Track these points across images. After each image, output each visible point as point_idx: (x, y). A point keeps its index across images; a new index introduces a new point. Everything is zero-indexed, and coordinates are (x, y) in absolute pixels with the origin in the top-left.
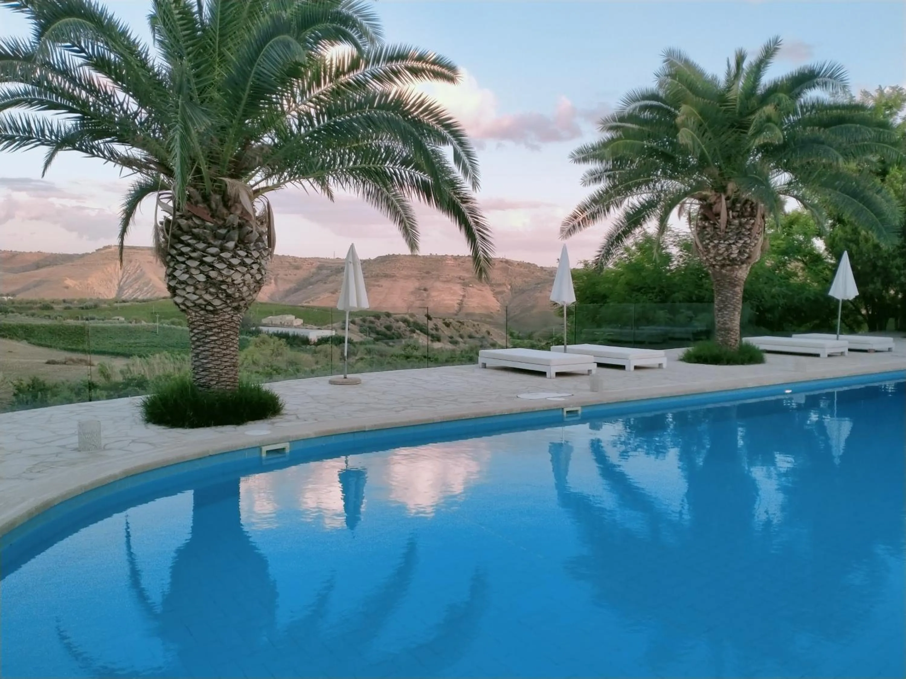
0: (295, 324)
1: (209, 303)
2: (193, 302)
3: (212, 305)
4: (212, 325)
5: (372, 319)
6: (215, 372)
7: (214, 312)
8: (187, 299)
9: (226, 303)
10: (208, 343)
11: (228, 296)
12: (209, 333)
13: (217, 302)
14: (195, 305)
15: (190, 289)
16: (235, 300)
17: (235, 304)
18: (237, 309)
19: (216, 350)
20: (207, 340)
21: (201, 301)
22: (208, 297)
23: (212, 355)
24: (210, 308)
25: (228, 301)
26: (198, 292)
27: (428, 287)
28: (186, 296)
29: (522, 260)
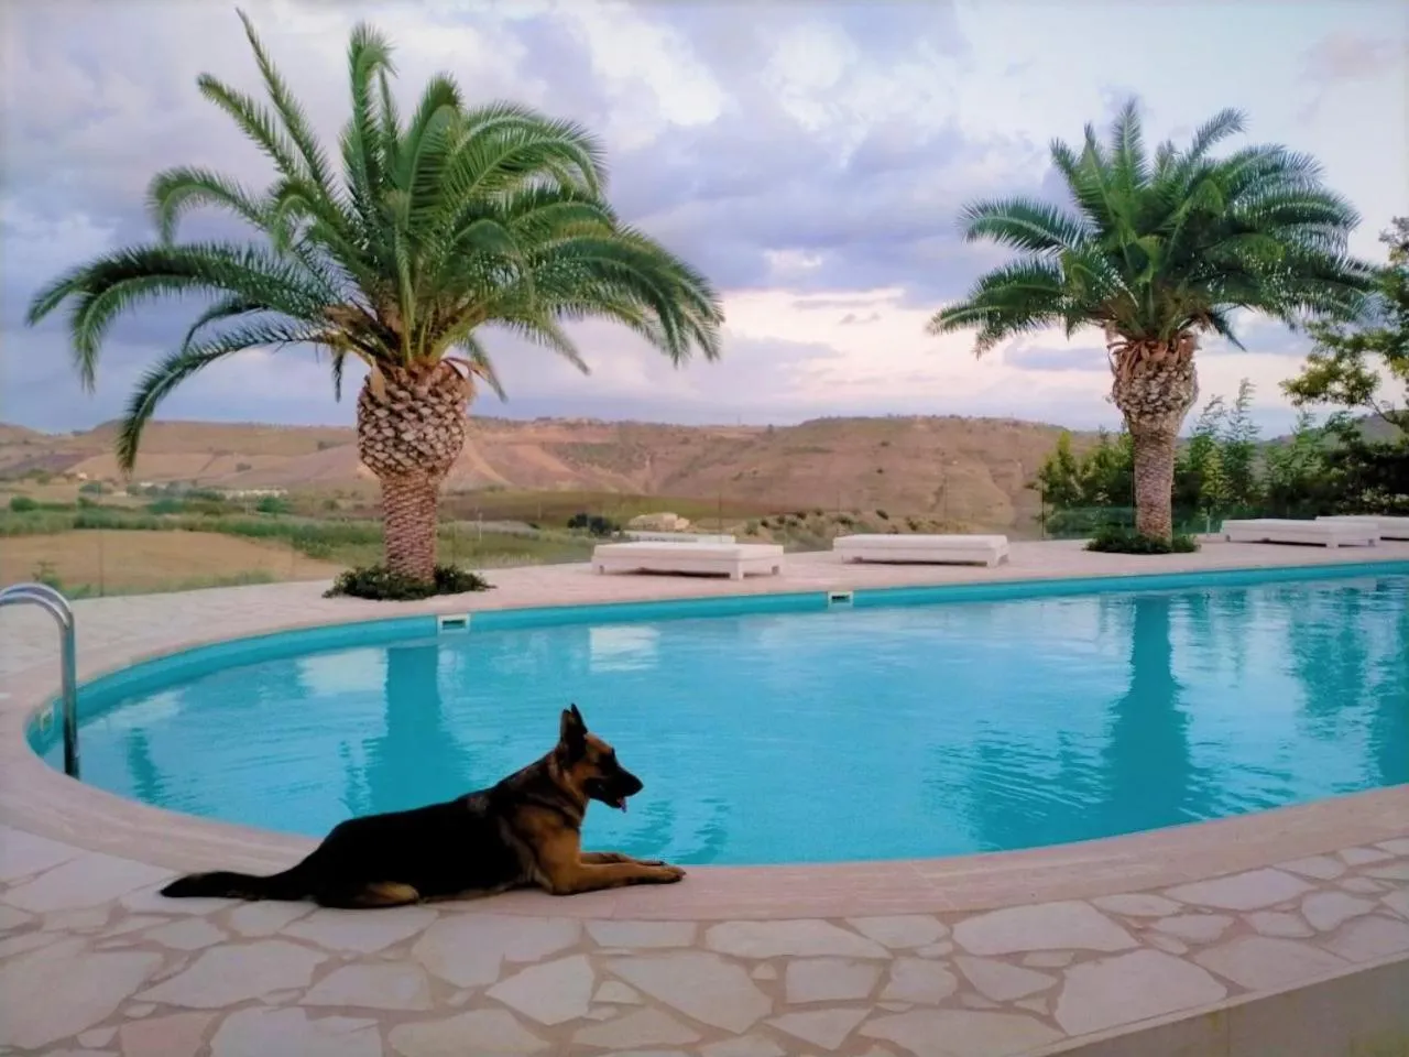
0: (677, 527)
1: (399, 463)
2: (383, 462)
3: (402, 465)
4: (404, 489)
5: (795, 518)
6: (408, 542)
7: (405, 474)
8: (376, 459)
9: (418, 463)
10: (400, 509)
11: (421, 454)
12: (400, 498)
13: (409, 463)
14: (386, 466)
15: (379, 446)
16: (427, 459)
17: (429, 465)
18: (433, 471)
19: (408, 517)
20: (399, 506)
21: (391, 462)
22: (399, 456)
23: (405, 523)
24: (400, 468)
25: (421, 461)
26: (387, 450)
27: (884, 467)
28: (377, 455)
29: (1041, 420)
